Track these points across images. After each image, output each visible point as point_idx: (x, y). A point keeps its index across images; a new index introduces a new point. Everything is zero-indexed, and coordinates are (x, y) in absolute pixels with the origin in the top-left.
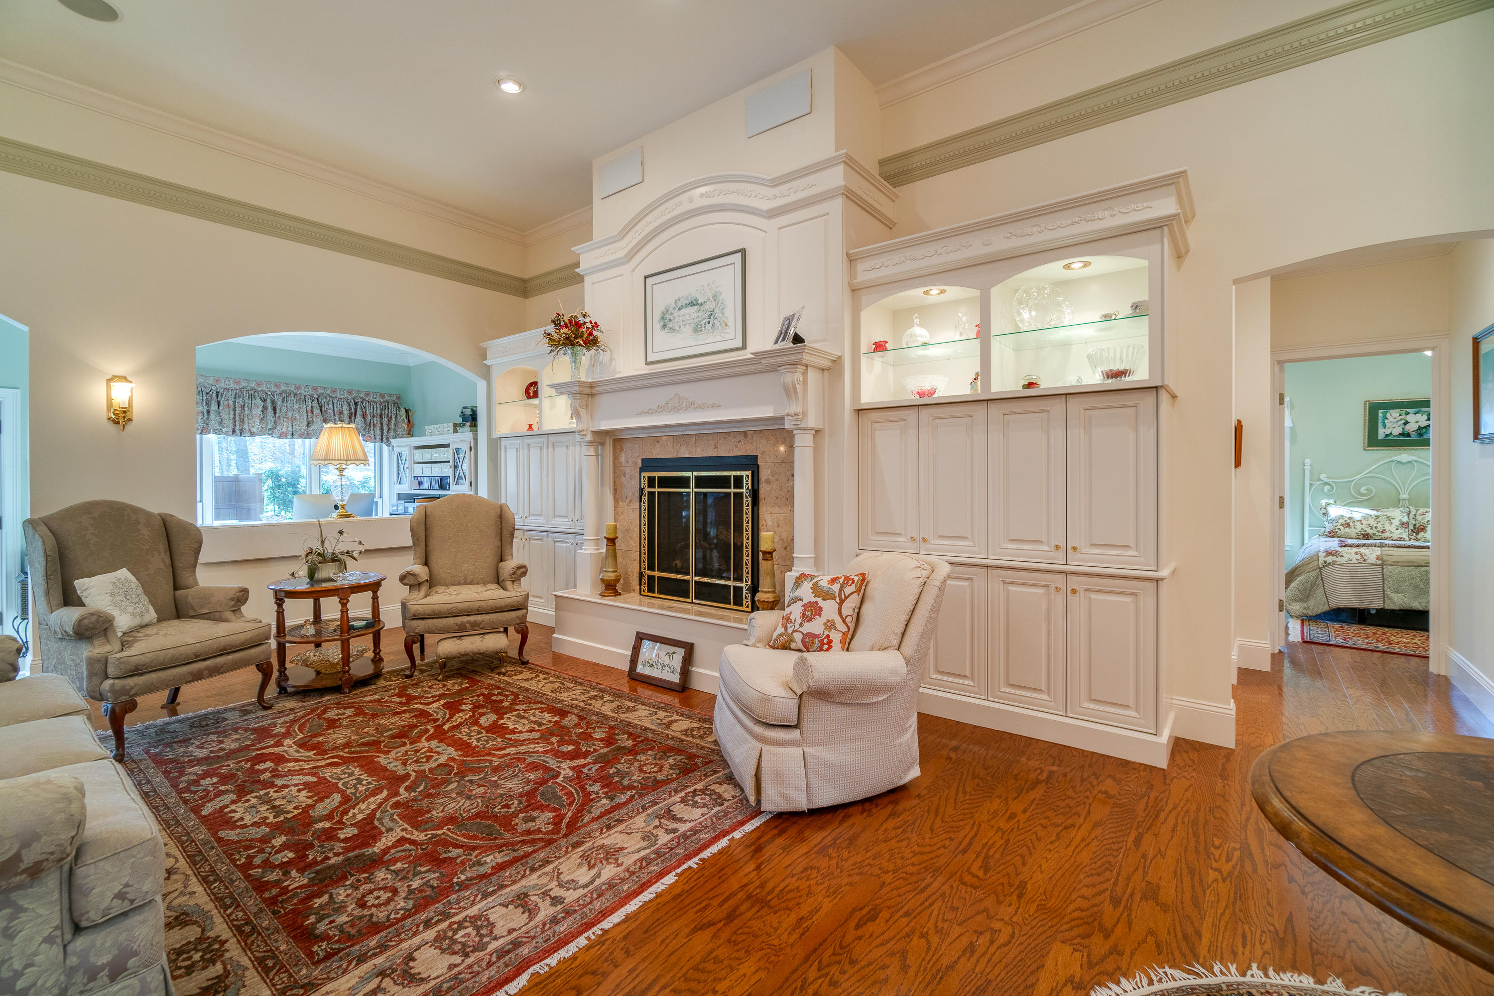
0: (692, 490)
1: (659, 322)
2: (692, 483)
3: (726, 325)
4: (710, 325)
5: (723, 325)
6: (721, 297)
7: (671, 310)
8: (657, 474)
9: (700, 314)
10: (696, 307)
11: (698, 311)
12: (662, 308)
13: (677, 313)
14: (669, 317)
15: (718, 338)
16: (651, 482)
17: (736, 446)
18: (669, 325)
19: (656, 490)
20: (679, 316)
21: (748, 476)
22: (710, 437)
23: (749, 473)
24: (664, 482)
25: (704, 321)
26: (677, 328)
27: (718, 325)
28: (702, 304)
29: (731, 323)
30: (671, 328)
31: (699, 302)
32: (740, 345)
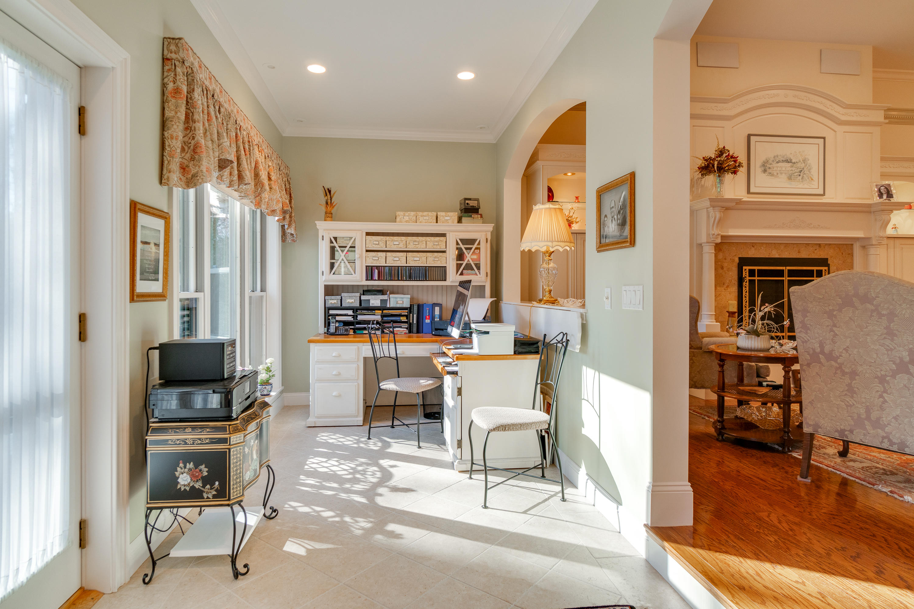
0: (786, 278)
1: (760, 167)
2: (786, 273)
3: (812, 179)
4: (801, 177)
5: (810, 179)
6: (809, 162)
7: (770, 162)
8: (756, 268)
9: (793, 169)
10: (790, 164)
11: (792, 167)
12: (764, 159)
13: (775, 165)
14: (768, 166)
15: (806, 186)
16: (752, 273)
17: (814, 252)
18: (769, 171)
19: (756, 278)
20: (777, 167)
21: (826, 270)
22: (795, 246)
23: (826, 268)
24: (762, 273)
25: (796, 174)
26: (775, 174)
27: (806, 178)
28: (794, 163)
29: (815, 177)
30: (770, 173)
31: (793, 161)
32: (822, 193)
